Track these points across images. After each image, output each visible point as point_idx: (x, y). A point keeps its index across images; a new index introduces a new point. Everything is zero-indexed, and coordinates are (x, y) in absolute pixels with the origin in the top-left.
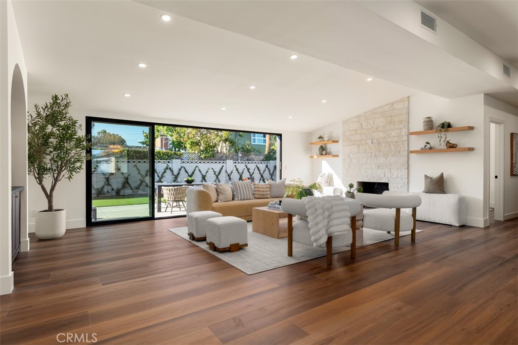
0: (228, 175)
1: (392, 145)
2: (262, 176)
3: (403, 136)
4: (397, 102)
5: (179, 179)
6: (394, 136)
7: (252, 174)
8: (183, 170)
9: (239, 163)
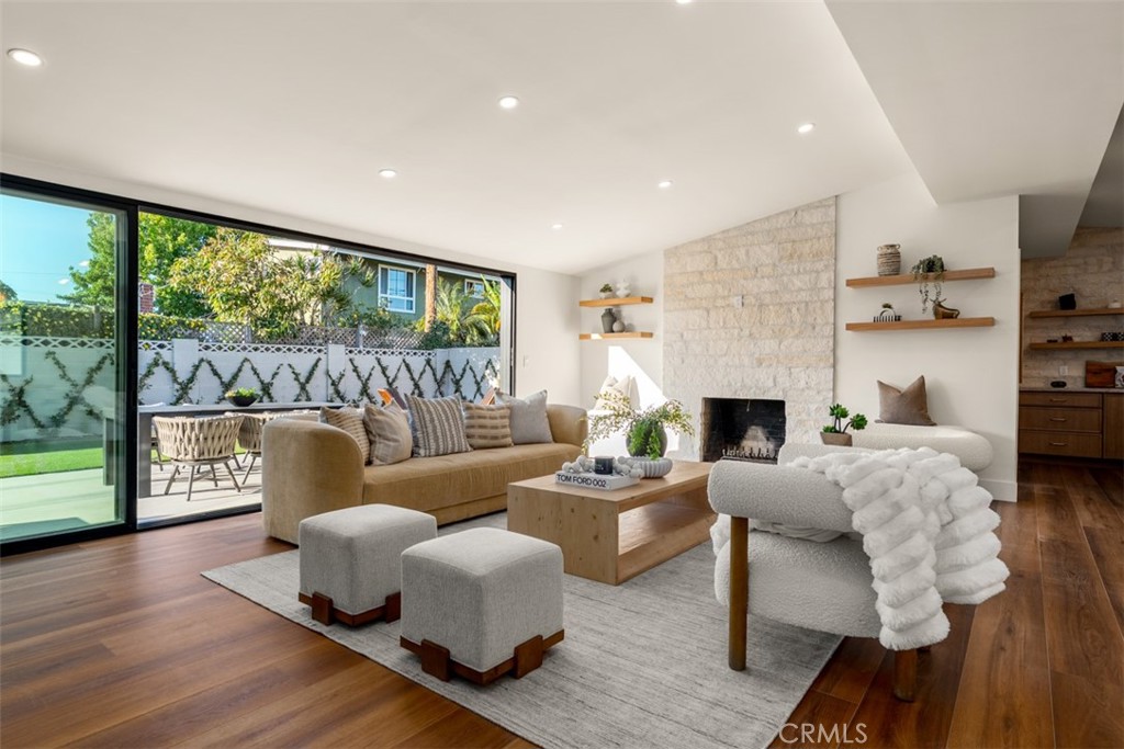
0: (333, 384)
1: (794, 310)
2: (417, 386)
3: (823, 288)
4: (809, 207)
5: (193, 394)
6: (801, 289)
7: (394, 381)
8: (205, 369)
9: (360, 352)
